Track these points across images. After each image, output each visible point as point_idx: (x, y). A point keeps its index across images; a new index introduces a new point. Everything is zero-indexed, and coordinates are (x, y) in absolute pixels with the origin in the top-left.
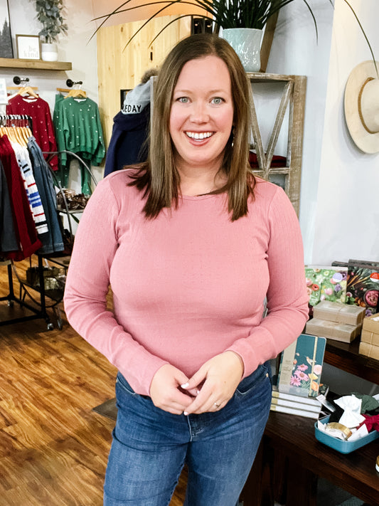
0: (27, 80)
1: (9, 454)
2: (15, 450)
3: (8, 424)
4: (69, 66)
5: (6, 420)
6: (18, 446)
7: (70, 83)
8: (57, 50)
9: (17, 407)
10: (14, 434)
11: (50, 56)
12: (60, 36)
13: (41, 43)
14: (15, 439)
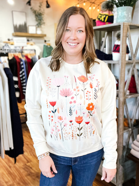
0: (31, 40)
1: (29, 175)
2: (31, 173)
3: (28, 162)
4: (45, 35)
5: (27, 160)
6: (33, 171)
7: (45, 41)
8: (41, 30)
9: (31, 155)
10: (31, 166)
11: (39, 32)
12: (43, 26)
13: (36, 28)
14: (31, 168)
